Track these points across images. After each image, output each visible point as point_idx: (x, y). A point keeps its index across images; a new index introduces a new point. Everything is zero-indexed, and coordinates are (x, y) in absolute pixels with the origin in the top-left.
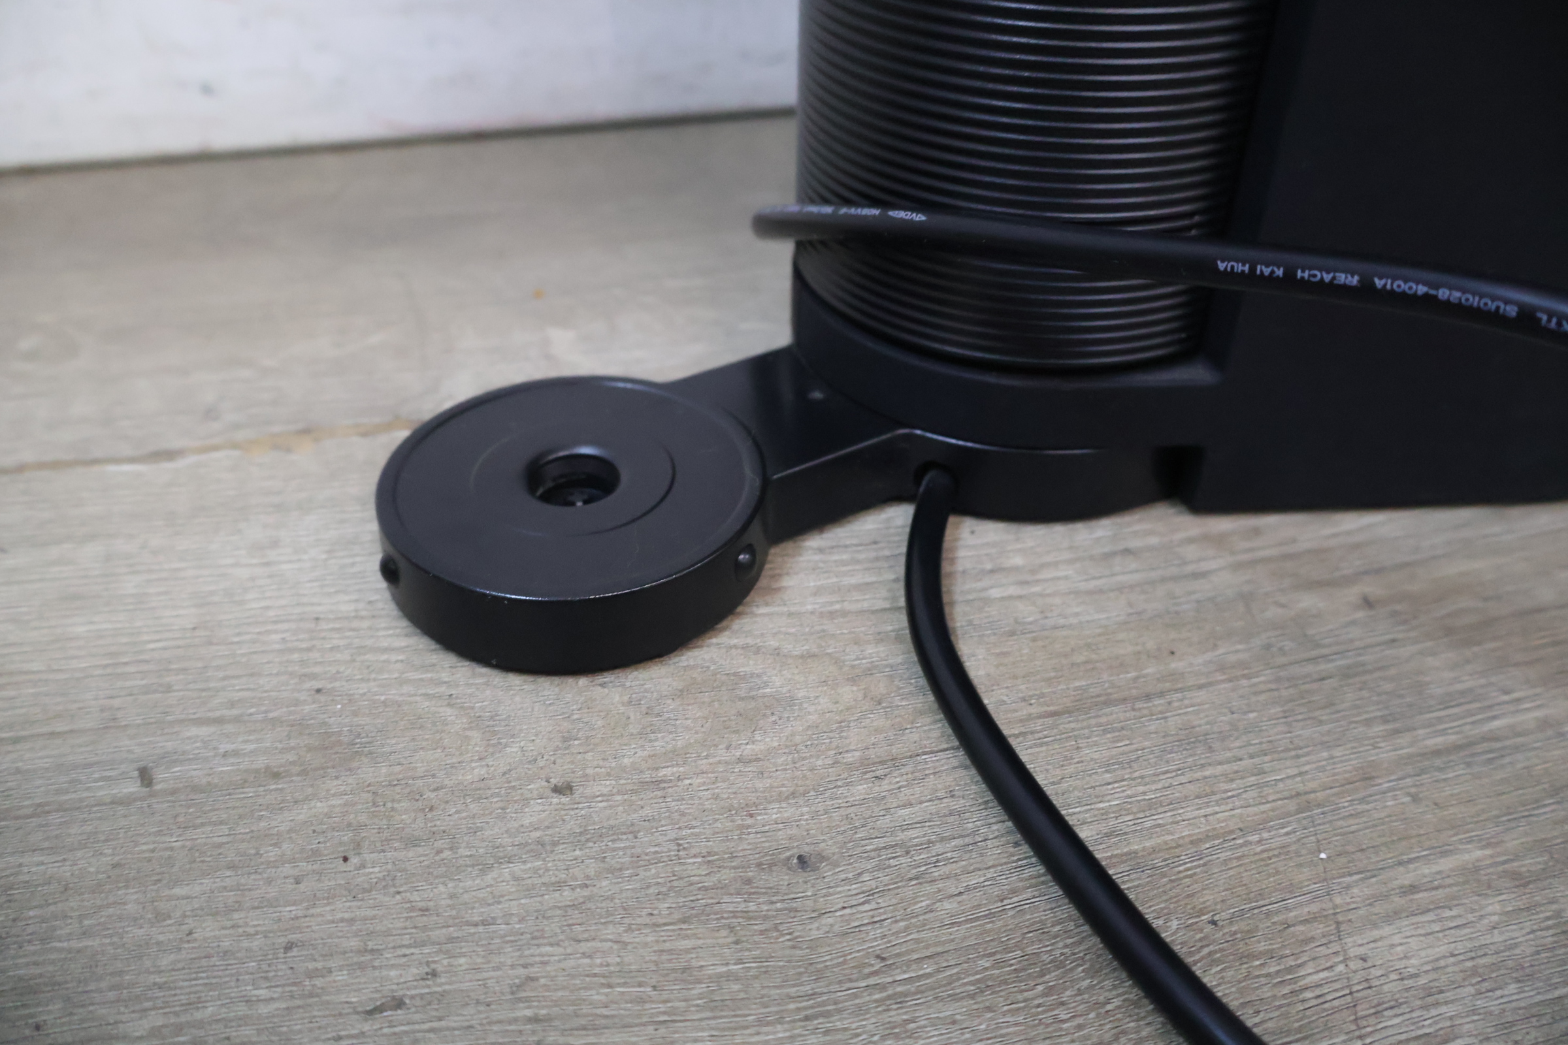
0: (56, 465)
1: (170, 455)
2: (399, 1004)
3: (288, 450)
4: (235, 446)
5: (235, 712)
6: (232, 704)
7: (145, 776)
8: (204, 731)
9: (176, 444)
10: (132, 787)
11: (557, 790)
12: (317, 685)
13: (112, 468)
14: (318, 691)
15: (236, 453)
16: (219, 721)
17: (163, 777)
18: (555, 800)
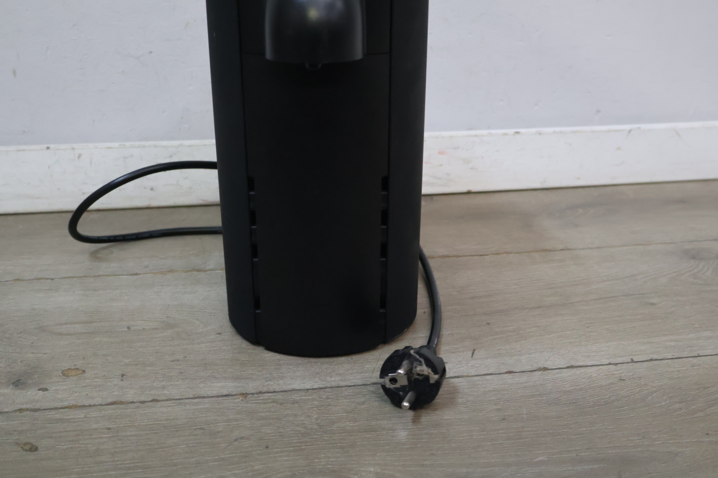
0: (108, 275)
1: (137, 274)
2: (178, 360)
3: (165, 274)
4: (152, 273)
5: (149, 319)
6: (148, 318)
7: (129, 328)
8: (142, 322)
9: (138, 272)
10: (126, 329)
11: (218, 334)
12: (167, 316)
13: (122, 277)
14: (168, 317)
15: (152, 275)
16: (145, 320)
17: (132, 328)
18: (217, 335)
